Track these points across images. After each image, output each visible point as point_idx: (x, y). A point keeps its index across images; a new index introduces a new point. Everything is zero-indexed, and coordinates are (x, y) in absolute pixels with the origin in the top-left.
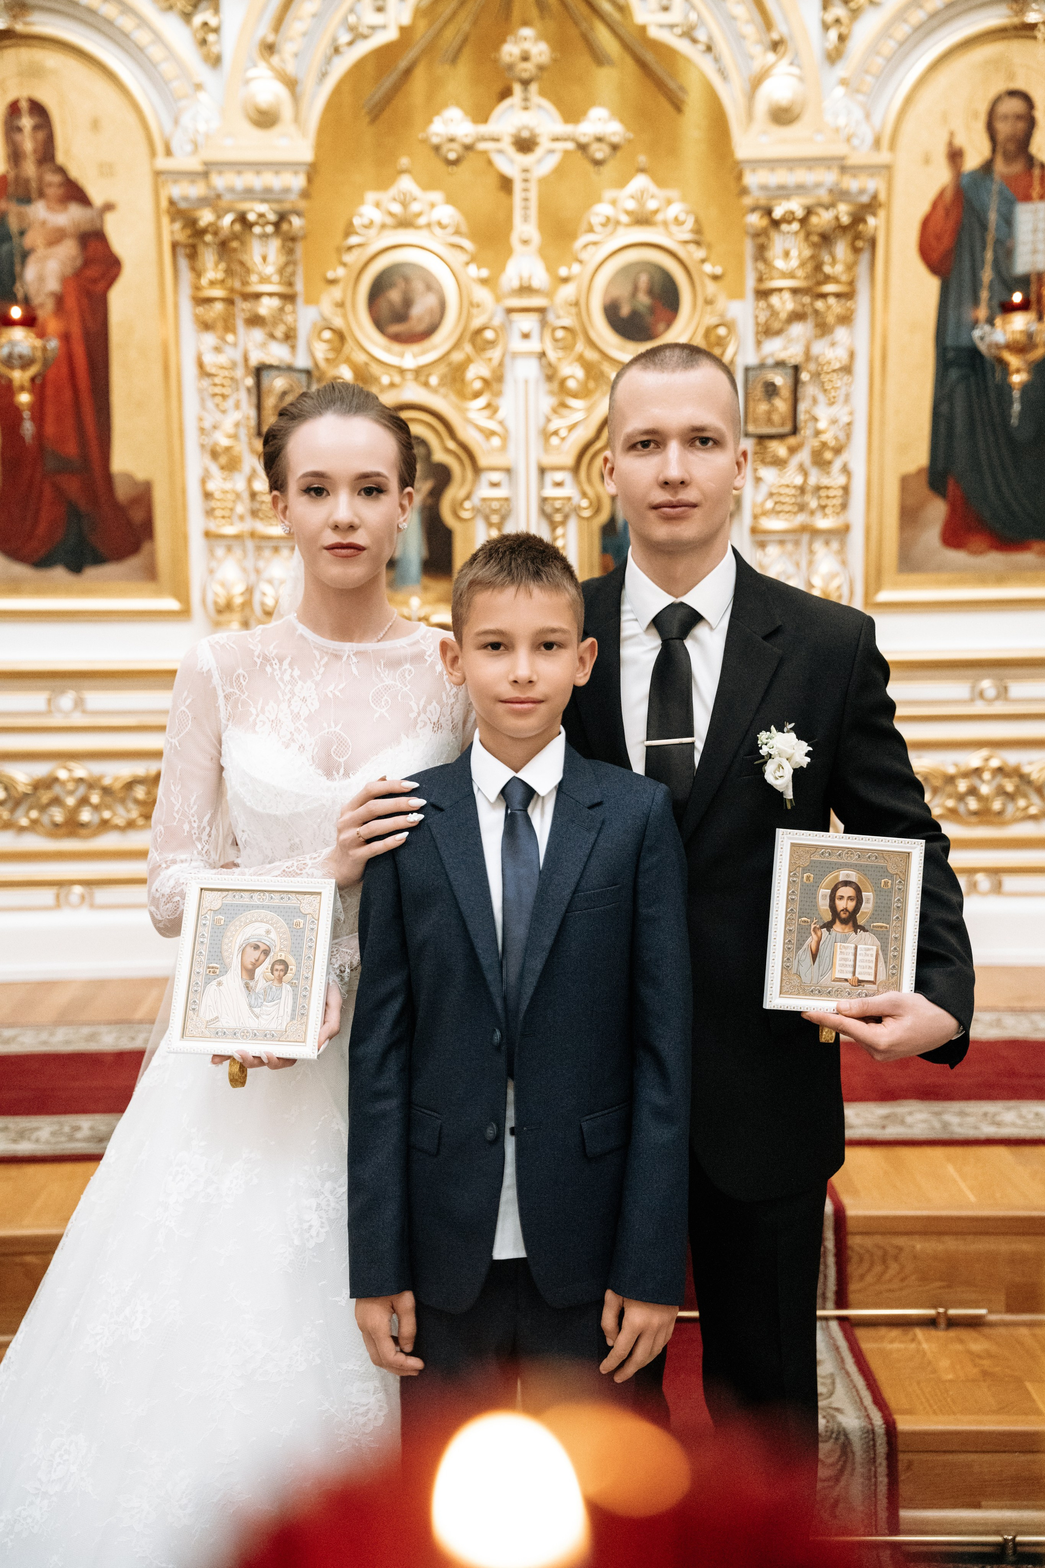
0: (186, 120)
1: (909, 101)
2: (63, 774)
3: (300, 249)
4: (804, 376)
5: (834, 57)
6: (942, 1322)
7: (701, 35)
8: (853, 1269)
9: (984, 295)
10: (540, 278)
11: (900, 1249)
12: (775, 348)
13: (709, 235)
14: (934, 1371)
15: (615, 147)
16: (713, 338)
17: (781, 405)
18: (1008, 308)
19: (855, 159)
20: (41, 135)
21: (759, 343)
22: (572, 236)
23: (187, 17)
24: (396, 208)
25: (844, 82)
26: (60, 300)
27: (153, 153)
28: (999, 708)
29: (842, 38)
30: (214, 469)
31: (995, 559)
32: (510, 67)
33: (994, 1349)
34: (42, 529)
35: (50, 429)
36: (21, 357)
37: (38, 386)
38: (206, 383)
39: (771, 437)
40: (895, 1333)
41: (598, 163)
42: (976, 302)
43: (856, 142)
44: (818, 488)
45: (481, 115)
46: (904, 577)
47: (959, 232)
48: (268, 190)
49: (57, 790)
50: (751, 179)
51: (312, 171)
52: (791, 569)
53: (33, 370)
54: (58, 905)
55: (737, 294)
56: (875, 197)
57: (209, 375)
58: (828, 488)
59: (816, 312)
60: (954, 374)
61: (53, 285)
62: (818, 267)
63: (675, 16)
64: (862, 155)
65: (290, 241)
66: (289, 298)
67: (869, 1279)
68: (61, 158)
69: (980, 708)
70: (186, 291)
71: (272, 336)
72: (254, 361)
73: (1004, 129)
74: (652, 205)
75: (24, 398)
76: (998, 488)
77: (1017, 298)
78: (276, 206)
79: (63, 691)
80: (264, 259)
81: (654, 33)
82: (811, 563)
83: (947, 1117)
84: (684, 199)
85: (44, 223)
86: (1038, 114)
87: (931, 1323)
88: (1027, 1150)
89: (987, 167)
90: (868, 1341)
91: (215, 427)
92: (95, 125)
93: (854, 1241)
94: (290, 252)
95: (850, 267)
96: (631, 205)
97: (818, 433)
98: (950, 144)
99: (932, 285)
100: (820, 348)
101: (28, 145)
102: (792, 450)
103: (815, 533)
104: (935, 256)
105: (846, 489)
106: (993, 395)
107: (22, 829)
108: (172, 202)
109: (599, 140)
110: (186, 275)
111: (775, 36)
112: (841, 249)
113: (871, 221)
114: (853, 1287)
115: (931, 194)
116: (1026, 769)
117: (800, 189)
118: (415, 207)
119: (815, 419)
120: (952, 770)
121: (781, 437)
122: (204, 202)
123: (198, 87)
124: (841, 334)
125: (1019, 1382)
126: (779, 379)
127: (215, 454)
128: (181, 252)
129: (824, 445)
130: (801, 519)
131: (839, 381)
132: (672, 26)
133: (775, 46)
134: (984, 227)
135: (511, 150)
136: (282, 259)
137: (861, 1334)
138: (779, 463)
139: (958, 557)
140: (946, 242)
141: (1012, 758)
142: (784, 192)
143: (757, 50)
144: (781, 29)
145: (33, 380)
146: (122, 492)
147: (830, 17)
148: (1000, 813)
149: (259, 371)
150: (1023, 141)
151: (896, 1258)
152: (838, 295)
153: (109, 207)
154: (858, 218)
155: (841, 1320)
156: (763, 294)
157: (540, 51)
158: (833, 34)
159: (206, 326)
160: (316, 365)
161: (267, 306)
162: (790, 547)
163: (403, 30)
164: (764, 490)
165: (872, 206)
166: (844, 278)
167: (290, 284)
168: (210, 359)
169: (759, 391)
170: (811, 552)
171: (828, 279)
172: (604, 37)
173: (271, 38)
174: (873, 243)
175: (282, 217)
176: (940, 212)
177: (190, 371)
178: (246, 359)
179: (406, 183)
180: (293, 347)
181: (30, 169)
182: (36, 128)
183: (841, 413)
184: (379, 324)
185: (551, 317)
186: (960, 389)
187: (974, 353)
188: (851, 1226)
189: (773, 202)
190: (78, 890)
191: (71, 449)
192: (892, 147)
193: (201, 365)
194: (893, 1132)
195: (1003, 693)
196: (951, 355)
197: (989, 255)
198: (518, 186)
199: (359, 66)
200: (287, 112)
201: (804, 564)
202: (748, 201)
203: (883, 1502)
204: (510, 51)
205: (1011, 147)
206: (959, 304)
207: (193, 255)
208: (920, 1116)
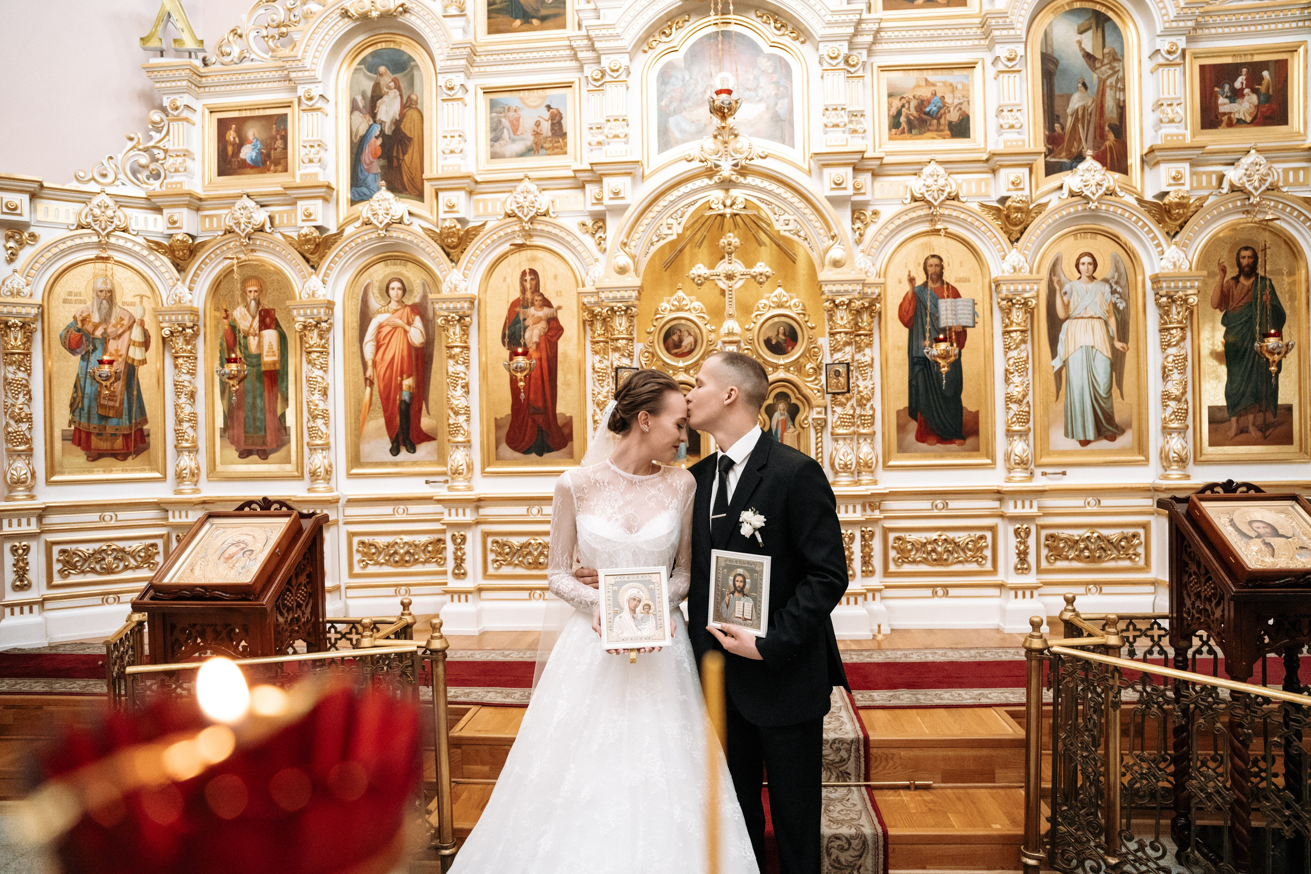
0: (590, 273)
1: (890, 258)
2: (533, 542)
3: (635, 320)
4: (852, 368)
5: (858, 242)
6: (912, 786)
7: (802, 234)
8: (873, 764)
9: (928, 335)
10: (737, 329)
11: (894, 755)
12: (838, 356)
13: (809, 311)
14: (907, 809)
15: (768, 277)
16: (812, 352)
17: (842, 380)
18: (938, 341)
19: (868, 281)
20: (534, 282)
21: (832, 355)
22: (752, 313)
23: (593, 235)
24: (676, 303)
25: (863, 251)
26: (538, 344)
27: (578, 286)
28: (944, 513)
29: (861, 235)
30: (598, 410)
31: (939, 447)
32: (724, 247)
33: (935, 799)
34: (527, 438)
35: (532, 396)
36: (521, 367)
37: (527, 379)
38: (596, 375)
39: (838, 394)
40: (891, 792)
41: (761, 283)
42: (925, 339)
43: (869, 274)
44: (861, 416)
45: (712, 266)
46: (899, 455)
47: (915, 309)
48: (623, 297)
49: (530, 547)
50: (826, 289)
51: (640, 290)
52: (849, 451)
53: (525, 373)
54: (530, 599)
55: (823, 336)
56: (879, 295)
57: (597, 372)
58: (864, 416)
59: (856, 342)
60: (917, 368)
61: (536, 339)
62: (856, 324)
63: (790, 227)
64: (872, 279)
65: (631, 318)
66: (631, 340)
67: (880, 768)
68: (541, 291)
69: (936, 512)
70: (588, 339)
71: (623, 355)
72: (615, 366)
73: (931, 270)
74: (785, 299)
75: (522, 384)
76: (939, 416)
77: (941, 336)
78: (625, 304)
79: (534, 506)
80: (620, 325)
81: (782, 233)
82: (858, 448)
83: (919, 696)
84: (797, 297)
85: (533, 316)
86: (945, 264)
87: (907, 788)
88: (953, 710)
89: (925, 284)
90: (879, 796)
91: (599, 393)
92: (555, 277)
93: (873, 751)
94: (631, 321)
95: (869, 324)
96: (775, 299)
97: (859, 392)
98: (909, 275)
99: (906, 331)
100: (858, 357)
101: (528, 286)
102: (848, 399)
103: (860, 435)
104: (906, 320)
105: (873, 416)
106: (934, 376)
107: (516, 565)
108: (584, 304)
109: (761, 274)
110: (589, 333)
111: (832, 234)
112: (865, 317)
113: (878, 305)
114: (873, 771)
115: (903, 296)
116: (957, 540)
117: (846, 292)
118: (684, 302)
119: (858, 386)
120: (925, 541)
121: (843, 393)
122: (596, 303)
123: (596, 260)
124: (867, 351)
125: (945, 813)
126: (842, 369)
127: (598, 405)
128: (587, 323)
129: (862, 397)
130: (852, 429)
131: (869, 370)
132: (790, 231)
133: (833, 237)
134: (926, 309)
135: (724, 279)
136: (628, 324)
137: (875, 793)
138: (843, 405)
139: (924, 446)
140: (910, 315)
141: (951, 535)
142: (839, 294)
143: (826, 239)
144: (835, 231)
145: (525, 376)
146: (560, 422)
147: (856, 227)
148: (946, 560)
149: (617, 369)
150: (940, 275)
151: (892, 758)
152: (866, 335)
153: (559, 308)
154: (872, 304)
155: (865, 786)
156: (832, 334)
157: (736, 241)
158: (857, 233)
159: (596, 353)
160: (642, 367)
161: (621, 343)
162: (848, 441)
163: (678, 235)
164: (836, 416)
165: (878, 299)
166: (868, 328)
167: (631, 334)
168: (597, 365)
169: (832, 375)
170: (859, 443)
171: (860, 328)
172: (763, 236)
173: (625, 241)
174: (880, 314)
175: (628, 308)
176: (907, 302)
177: (589, 371)
178: (612, 365)
179: (680, 293)
180: (632, 360)
181: (529, 295)
182: (532, 279)
183: (869, 383)
184: (668, 350)
185: (742, 345)
186: (920, 375)
187: (925, 359)
188: (871, 744)
189: (835, 298)
190: (538, 592)
191: (540, 404)
192: (885, 276)
193: (594, 369)
194: (894, 702)
195: (946, 506)
196: (915, 360)
197: (928, 319)
198: (727, 292)
199: (662, 249)
200: (632, 267)
201: (855, 448)
202: (824, 297)
203: (881, 866)
204: (723, 241)
205: (934, 277)
206: (918, 339)
207: (592, 324)
208: (906, 696)
